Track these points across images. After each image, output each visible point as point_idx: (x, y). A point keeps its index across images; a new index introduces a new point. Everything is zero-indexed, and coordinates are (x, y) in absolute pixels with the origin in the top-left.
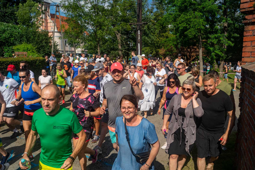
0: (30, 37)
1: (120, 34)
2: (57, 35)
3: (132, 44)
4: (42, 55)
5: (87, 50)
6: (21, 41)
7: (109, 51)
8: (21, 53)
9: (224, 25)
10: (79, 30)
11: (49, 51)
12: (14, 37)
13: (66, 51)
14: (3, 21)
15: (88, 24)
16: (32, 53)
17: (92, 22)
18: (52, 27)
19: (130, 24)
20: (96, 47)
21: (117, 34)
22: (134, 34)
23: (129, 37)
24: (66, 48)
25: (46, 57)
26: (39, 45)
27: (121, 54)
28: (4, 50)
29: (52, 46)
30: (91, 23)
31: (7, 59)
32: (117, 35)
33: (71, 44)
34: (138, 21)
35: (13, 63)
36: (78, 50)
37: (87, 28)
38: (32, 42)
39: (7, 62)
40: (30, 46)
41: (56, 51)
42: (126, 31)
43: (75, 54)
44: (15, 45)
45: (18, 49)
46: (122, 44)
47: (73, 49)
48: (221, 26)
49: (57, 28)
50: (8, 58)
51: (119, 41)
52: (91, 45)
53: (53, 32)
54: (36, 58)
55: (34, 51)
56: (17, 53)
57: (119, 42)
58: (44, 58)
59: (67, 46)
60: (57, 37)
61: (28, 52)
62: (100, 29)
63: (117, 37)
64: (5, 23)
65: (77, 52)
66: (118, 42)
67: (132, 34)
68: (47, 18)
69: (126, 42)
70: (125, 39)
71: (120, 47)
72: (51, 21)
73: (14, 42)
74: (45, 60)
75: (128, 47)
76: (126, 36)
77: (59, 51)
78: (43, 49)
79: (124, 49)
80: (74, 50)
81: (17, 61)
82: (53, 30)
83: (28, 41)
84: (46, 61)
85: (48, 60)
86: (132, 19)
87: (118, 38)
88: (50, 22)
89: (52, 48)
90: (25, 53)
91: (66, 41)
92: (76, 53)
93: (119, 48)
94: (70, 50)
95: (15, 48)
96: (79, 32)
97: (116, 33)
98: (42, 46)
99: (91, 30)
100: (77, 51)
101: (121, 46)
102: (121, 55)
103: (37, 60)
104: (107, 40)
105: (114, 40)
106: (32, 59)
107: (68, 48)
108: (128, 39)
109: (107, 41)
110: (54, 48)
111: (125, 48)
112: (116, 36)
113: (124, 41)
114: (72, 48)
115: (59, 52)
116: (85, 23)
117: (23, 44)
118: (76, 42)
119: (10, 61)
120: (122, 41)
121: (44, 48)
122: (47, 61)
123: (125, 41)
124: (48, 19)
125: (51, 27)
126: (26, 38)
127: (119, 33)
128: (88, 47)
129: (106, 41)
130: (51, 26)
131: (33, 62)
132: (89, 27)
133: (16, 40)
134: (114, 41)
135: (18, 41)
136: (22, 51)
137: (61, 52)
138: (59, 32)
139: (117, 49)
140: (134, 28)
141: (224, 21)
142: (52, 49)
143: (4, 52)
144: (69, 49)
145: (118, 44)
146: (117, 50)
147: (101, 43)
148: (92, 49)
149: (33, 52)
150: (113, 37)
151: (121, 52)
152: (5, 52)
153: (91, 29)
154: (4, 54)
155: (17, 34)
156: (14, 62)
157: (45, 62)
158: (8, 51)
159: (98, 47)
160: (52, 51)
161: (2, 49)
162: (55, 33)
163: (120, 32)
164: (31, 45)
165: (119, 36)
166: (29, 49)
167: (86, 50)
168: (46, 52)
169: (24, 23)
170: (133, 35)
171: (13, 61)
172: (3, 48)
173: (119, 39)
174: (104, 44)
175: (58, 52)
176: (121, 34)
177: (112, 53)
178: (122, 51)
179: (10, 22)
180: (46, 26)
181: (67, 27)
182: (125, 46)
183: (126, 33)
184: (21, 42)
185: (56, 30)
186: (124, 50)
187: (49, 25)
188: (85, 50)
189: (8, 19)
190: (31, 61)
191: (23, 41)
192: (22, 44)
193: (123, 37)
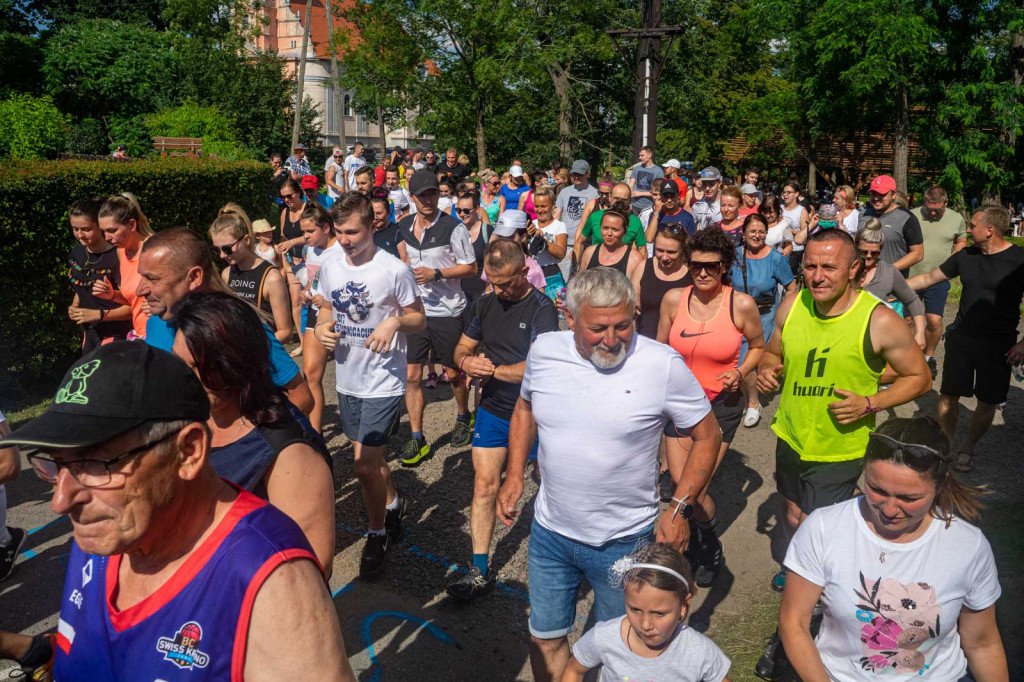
0: (210, 81)
1: (568, 74)
2: (313, 70)
3: (612, 116)
4: (258, 151)
5: (432, 138)
6: (175, 93)
7: (519, 142)
8: (175, 141)
9: (1012, 42)
10: (405, 54)
11: (284, 137)
12: (149, 77)
13: (347, 137)
14: (105, 16)
15: (439, 28)
16: (219, 142)
17: (456, 24)
18: (294, 39)
19: (611, 31)
20: (468, 126)
21: (557, 73)
22: (625, 75)
23: (601, 88)
24: (348, 124)
25: (276, 159)
26: (247, 110)
27: (566, 156)
28: (110, 129)
29: (293, 115)
30: (451, 25)
31: (126, 164)
32: (554, 77)
33: (369, 111)
34: (647, 20)
35: (149, 181)
36: (393, 136)
37: (436, 47)
38: (219, 100)
39: (127, 176)
40: (210, 115)
41: (309, 137)
42: (590, 62)
43: (383, 150)
44: (153, 111)
45: (164, 126)
46: (573, 113)
47: (374, 130)
48: (997, 45)
49: (315, 44)
50: (130, 161)
51: (565, 102)
52: (449, 117)
53: (297, 61)
54: (239, 164)
55: (227, 134)
56: (163, 143)
57: (561, 106)
58: (267, 165)
59: (352, 119)
60: (313, 79)
61: (205, 138)
62: (490, 50)
63: (553, 88)
64: (115, 24)
65: (390, 144)
66: (558, 105)
67: (618, 76)
68: (274, 5)
69: (592, 107)
70: (587, 94)
71: (565, 128)
72: (292, 16)
73: (147, 100)
74: (272, 171)
75: (598, 127)
76: (592, 83)
77: (319, 139)
78: (259, 129)
79: (580, 137)
80: (378, 136)
81: (164, 172)
82: (298, 52)
83: (204, 95)
84: (276, 174)
85: (284, 172)
86: (618, 13)
87: (559, 91)
88: (286, 21)
89: (293, 124)
90: (192, 141)
91: (347, 98)
92: (387, 146)
93: (561, 130)
94: (364, 134)
95: (151, 121)
96: (402, 64)
97: (552, 67)
98: (258, 118)
99: (453, 54)
100: (393, 139)
101: (571, 122)
102: (567, 159)
103: (240, 171)
104: (511, 95)
105: (542, 97)
106: (220, 168)
107: (355, 126)
108: (597, 94)
109: (512, 102)
110: (302, 125)
111: (586, 129)
112: (552, 82)
113: (582, 102)
114: (372, 125)
115: (321, 142)
116: (428, 25)
117: (183, 108)
118: (387, 101)
119: (139, 174)
120: (572, 101)
121: (263, 126)
122: (280, 176)
123: (588, 101)
124: (277, 6)
125: (290, 40)
126: (196, 82)
127: (564, 68)
128: (436, 122)
129: (511, 99)
130: (290, 37)
131: (227, 181)
132: (443, 42)
133: (158, 89)
134: (541, 101)
135: (166, 95)
136: (180, 136)
137: (326, 143)
138: (323, 61)
139: (554, 136)
140: (625, 50)
141: (1017, 27)
142: (296, 128)
143: (111, 139)
144: (360, 130)
145: (558, 112)
146: (551, 139)
147: (489, 109)
148: (450, 131)
149: (223, 138)
150: (538, 86)
151: (568, 148)
152: (113, 138)
153: (452, 49)
154: (110, 146)
155: (160, 65)
156: (156, 179)
157: (272, 179)
158: (127, 132)
159: (477, 124)
160: (295, 138)
161: (103, 125)
162: (308, 65)
163: (569, 65)
164: (214, 109)
165: (561, 83)
166: (208, 127)
167: (424, 137)
168: (272, 142)
169: (187, 25)
170: (619, 80)
171: (150, 173)
172: (107, 120)
173: (564, 95)
174: (498, 111)
175: (315, 142)
176: (571, 72)
177: (530, 150)
178: (572, 142)
179: (134, 18)
180: (272, 38)
181: (355, 41)
182: (586, 122)
183: (595, 68)
184: (175, 100)
185: (310, 54)
186: (581, 141)
187: (282, 30)
188: (421, 134)
189: (127, 7)
190: (219, 174)
191: (182, 95)
192: (181, 105)
193: (581, 86)
